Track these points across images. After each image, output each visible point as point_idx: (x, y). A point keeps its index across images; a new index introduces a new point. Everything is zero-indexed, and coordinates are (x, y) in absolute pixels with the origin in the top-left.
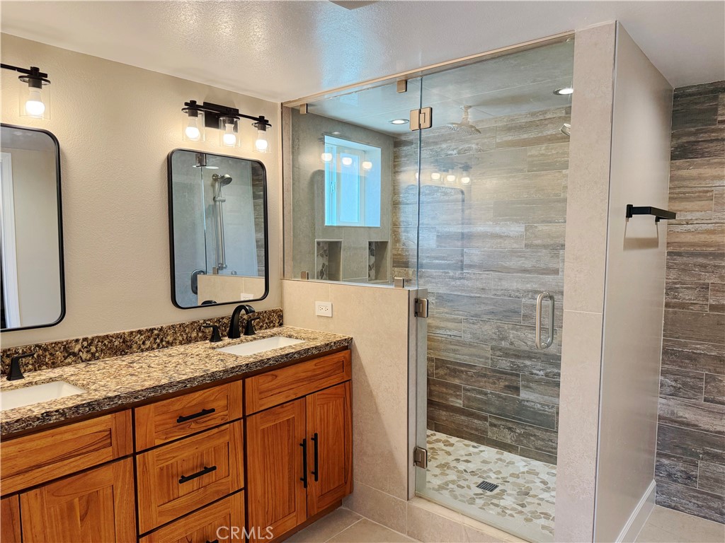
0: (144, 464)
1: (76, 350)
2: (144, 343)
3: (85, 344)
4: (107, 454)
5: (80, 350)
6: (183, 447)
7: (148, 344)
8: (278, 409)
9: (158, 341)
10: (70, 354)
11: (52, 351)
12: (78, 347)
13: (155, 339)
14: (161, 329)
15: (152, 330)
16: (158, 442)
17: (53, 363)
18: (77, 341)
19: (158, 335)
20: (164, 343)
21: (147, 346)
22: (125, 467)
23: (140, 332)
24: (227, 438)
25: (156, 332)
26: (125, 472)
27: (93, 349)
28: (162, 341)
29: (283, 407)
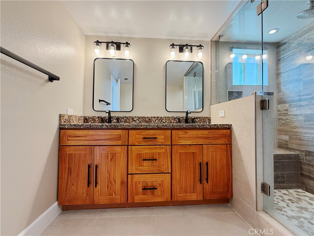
0: (131, 150)
1: (135, 120)
2: (155, 121)
3: (138, 118)
4: (119, 143)
5: (136, 120)
6: (146, 148)
7: (157, 121)
8: (188, 147)
9: (160, 121)
10: (134, 120)
11: (129, 119)
12: (136, 119)
13: (159, 120)
14: (161, 117)
15: (158, 117)
16: (136, 144)
17: (129, 122)
18: (136, 117)
19: (160, 119)
20: (162, 122)
21: (156, 122)
22: (124, 148)
23: (154, 117)
24: (163, 151)
25: (159, 118)
26: (124, 150)
27: (140, 120)
28: (161, 121)
29: (190, 146)
